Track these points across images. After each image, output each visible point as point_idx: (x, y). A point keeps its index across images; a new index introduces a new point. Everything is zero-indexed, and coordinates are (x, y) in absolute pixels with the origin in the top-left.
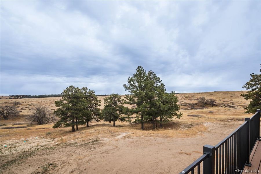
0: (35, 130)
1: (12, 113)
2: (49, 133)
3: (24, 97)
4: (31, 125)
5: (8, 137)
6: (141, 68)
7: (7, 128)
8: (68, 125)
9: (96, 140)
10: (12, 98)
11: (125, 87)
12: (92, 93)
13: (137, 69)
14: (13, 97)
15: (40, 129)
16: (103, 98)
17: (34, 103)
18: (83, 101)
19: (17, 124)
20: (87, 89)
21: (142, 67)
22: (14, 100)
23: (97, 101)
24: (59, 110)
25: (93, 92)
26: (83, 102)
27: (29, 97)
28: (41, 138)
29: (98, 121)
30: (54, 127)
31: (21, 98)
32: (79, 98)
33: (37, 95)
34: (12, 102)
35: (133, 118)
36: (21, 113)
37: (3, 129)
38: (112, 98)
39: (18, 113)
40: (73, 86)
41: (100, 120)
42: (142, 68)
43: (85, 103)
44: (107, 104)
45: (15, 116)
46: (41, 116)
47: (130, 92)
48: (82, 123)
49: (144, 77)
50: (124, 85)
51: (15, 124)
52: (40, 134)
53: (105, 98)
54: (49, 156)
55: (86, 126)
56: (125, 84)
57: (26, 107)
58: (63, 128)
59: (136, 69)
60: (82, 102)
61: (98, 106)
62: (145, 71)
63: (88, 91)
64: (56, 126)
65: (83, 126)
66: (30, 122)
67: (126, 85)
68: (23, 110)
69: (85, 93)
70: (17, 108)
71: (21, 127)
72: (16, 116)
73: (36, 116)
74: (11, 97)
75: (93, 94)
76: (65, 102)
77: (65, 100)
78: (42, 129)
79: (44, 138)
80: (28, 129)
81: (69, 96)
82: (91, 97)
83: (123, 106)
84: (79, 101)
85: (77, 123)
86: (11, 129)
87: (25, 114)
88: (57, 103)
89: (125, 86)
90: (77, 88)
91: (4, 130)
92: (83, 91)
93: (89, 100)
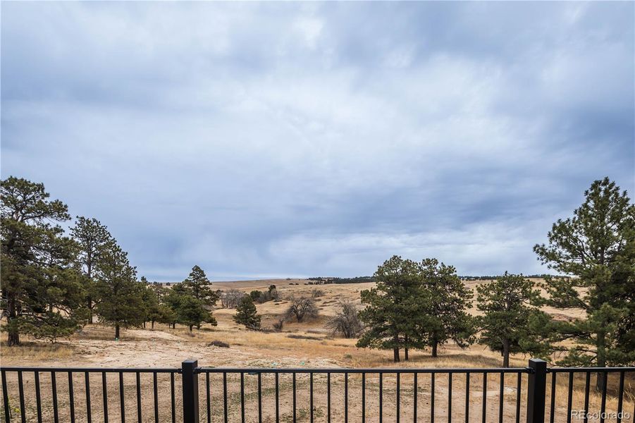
0: (331, 346)
1: (308, 311)
2: (349, 357)
3: (330, 281)
4: (333, 336)
5: (289, 352)
6: (604, 184)
7: (294, 337)
8: (386, 346)
9: (422, 388)
10: (311, 284)
11: (542, 254)
12: (450, 272)
13: (590, 192)
14: (314, 282)
15: (340, 345)
16: (475, 285)
17: (344, 293)
18: (419, 292)
19: (314, 332)
20: (436, 262)
21: (611, 182)
22: (314, 287)
23: (462, 293)
24: (369, 310)
25: (451, 269)
26: (419, 294)
27: (338, 281)
28: (332, 363)
29: (463, 346)
30: (359, 345)
31: (325, 283)
32: (410, 285)
33: (352, 277)
34: (311, 290)
35: (562, 349)
36: (321, 313)
37: (289, 337)
38: (504, 287)
39: (316, 311)
40: (399, 256)
41: (467, 343)
42: (613, 184)
43: (423, 296)
44: (487, 303)
45: (312, 316)
46: (348, 320)
47: (555, 267)
48: (420, 346)
49: (622, 216)
50: (537, 246)
51: (309, 332)
52: (334, 355)
53: (479, 286)
54: (320, 395)
55: (431, 354)
56: (541, 245)
57: (331, 300)
58: (376, 351)
59: (587, 192)
60: (416, 294)
61: (466, 308)
62: (625, 193)
63: (438, 267)
64: (362, 344)
65: (420, 353)
66: (332, 331)
67: (546, 247)
68: (326, 306)
69: (432, 273)
70: (317, 303)
71: (314, 338)
72: (314, 318)
73: (342, 321)
74: (312, 281)
75: (451, 274)
76: (380, 293)
77: (380, 288)
78: (342, 347)
79: (335, 363)
80: (322, 343)
81: (388, 281)
82: (448, 283)
83: (540, 310)
84: (408, 292)
85: (409, 344)
86: (299, 340)
87: (327, 314)
88: (366, 296)
89: (540, 250)
90: (407, 261)
91: (290, 339)
92: (426, 267)
93: (439, 292)
